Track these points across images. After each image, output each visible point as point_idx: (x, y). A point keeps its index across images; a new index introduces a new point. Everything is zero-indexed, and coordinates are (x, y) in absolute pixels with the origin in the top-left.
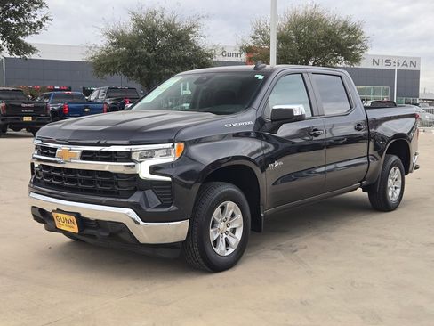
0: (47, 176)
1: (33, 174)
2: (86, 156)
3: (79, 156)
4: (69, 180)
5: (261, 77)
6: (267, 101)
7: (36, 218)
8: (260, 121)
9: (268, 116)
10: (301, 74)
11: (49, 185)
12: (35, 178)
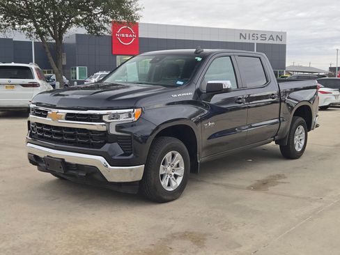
0: (40, 131)
1: (29, 129)
2: (69, 117)
3: (64, 117)
4: (56, 134)
5: (199, 59)
6: (203, 78)
7: (31, 161)
8: (198, 92)
9: (204, 89)
10: (230, 57)
11: (42, 138)
12: (31, 132)
